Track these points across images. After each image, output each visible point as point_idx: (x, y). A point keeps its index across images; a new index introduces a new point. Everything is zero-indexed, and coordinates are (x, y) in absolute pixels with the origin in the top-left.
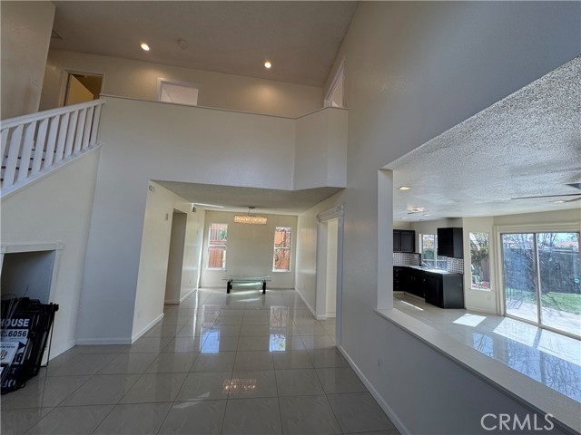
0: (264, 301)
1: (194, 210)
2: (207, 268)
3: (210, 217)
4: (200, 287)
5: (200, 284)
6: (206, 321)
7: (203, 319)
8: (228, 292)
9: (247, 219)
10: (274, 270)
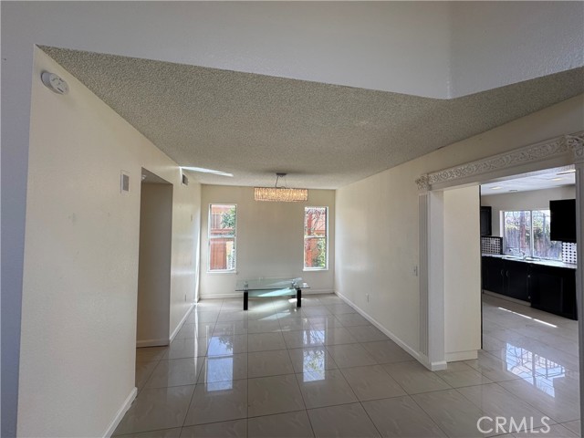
1: (184, 180)
2: (209, 271)
4: (200, 300)
5: (199, 294)
8: (246, 308)
9: (273, 194)
10: (305, 269)
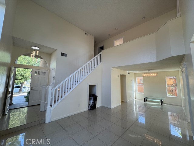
0: (162, 108)
1: (129, 73)
2: (137, 92)
3: (136, 75)
6: (139, 111)
7: (138, 110)
8: (145, 102)
9: (148, 75)
10: (167, 96)
